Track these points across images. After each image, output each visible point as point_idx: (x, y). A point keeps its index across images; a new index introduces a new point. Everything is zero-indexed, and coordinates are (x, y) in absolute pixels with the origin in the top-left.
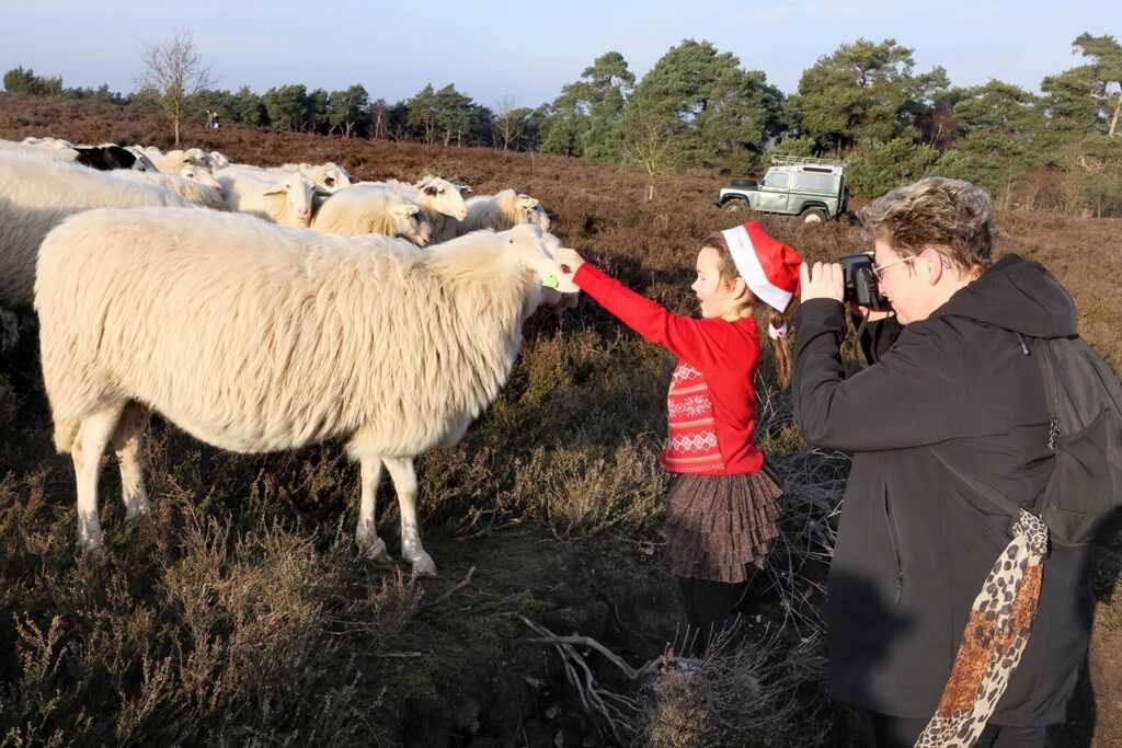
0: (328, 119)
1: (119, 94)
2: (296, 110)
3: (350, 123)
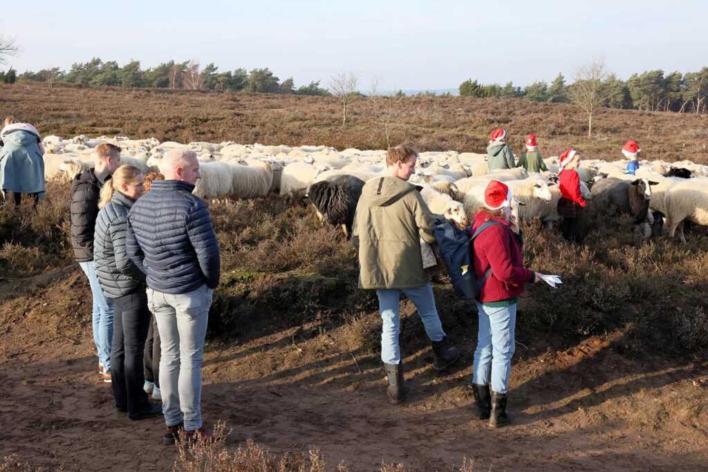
0: (681, 96)
1: (519, 88)
2: (654, 90)
3: (700, 98)
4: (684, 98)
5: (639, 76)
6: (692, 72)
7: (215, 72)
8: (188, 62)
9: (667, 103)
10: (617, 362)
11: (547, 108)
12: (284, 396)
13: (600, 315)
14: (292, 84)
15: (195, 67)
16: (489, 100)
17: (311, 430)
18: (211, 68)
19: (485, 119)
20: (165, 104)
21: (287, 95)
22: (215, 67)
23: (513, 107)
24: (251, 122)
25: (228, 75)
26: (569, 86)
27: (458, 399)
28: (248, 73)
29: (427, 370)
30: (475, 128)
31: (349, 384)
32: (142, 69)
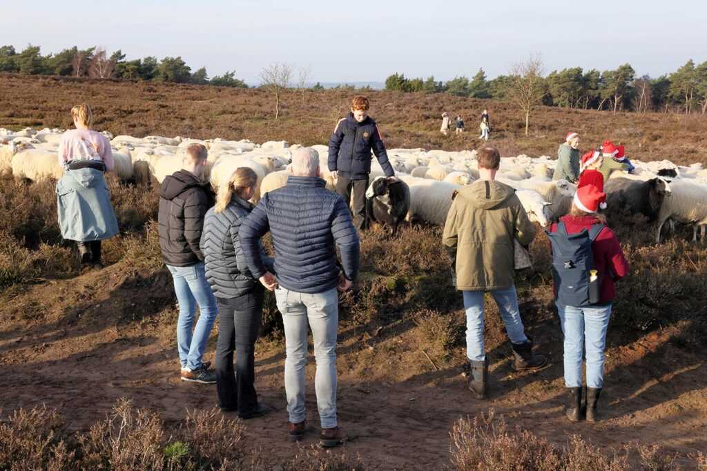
0: (600, 94)
1: (441, 83)
2: (574, 88)
3: (618, 96)
4: (602, 97)
5: (558, 73)
6: (609, 70)
7: (122, 60)
8: (94, 49)
9: (586, 100)
10: (677, 355)
11: (477, 105)
12: (371, 393)
13: (653, 311)
14: (205, 74)
15: (102, 54)
16: (417, 94)
17: (419, 426)
18: (118, 55)
19: (421, 115)
20: (80, 94)
21: (206, 86)
22: (122, 54)
23: (442, 102)
24: (179, 115)
25: (137, 63)
26: (490, 82)
27: (538, 394)
28: (159, 62)
29: (500, 366)
30: (412, 123)
31: (429, 380)
32: (42, 55)
